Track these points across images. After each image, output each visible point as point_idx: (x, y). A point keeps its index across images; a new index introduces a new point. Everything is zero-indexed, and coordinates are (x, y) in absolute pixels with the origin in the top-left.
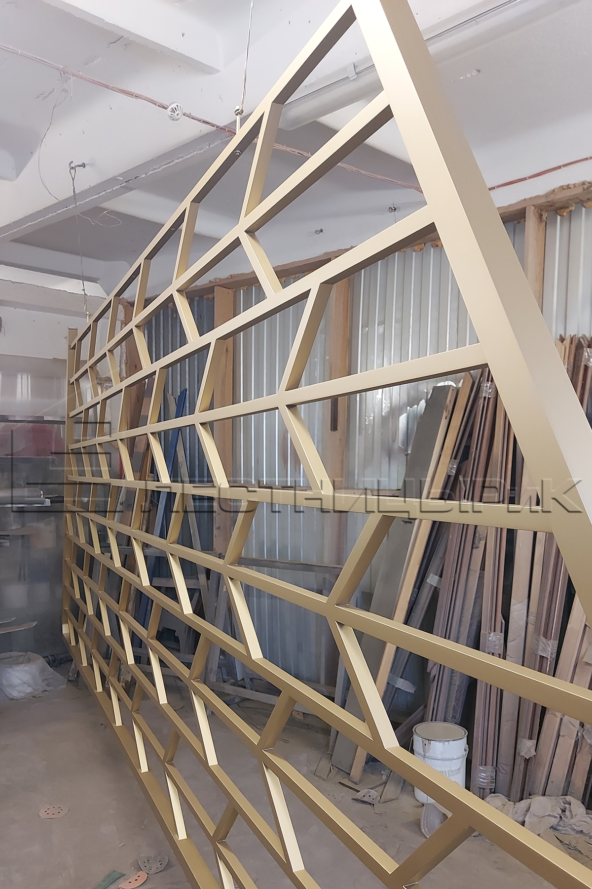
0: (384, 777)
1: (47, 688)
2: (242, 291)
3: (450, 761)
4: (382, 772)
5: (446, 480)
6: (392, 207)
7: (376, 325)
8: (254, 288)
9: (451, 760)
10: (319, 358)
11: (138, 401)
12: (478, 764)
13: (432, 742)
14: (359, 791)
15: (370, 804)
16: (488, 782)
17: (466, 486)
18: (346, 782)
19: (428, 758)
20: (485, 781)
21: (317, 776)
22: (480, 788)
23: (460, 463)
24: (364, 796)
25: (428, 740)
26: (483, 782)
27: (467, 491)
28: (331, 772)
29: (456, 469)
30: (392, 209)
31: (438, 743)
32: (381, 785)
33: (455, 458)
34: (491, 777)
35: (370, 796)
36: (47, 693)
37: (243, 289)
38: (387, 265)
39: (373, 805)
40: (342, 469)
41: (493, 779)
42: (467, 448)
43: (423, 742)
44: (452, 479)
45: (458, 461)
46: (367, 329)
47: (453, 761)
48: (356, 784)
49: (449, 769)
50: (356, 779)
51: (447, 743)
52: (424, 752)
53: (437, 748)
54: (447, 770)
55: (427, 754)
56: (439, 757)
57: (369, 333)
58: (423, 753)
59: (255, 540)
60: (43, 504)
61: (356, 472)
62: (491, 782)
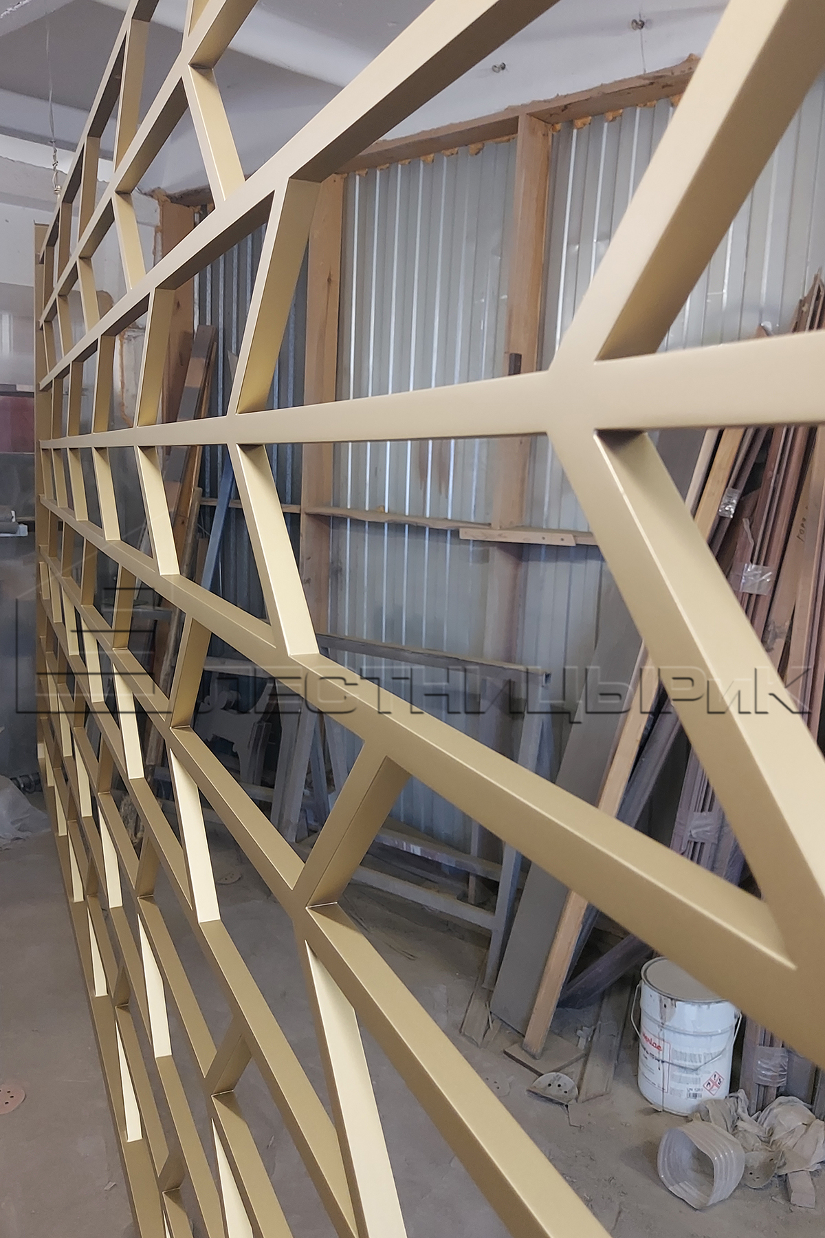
0: (582, 1043)
1: (20, 835)
2: (358, 177)
3: (709, 1038)
4: (579, 1032)
5: (716, 525)
6: (638, 21)
7: (595, 241)
8: (378, 172)
9: (711, 1036)
10: (488, 299)
11: (181, 361)
12: (758, 1042)
13: (677, 1003)
14: (542, 1075)
15: (562, 1104)
16: (776, 1076)
17: (754, 538)
18: (515, 1051)
19: (669, 1030)
20: (769, 1073)
21: (464, 1035)
22: (759, 1085)
23: (744, 494)
24: (550, 1085)
25: (672, 999)
26: (765, 1076)
27: (757, 548)
28: (489, 1027)
29: (735, 505)
30: (637, 23)
31: (689, 1006)
32: (577, 1060)
33: (735, 486)
34: (781, 1067)
35: (559, 1086)
36: (20, 842)
37: (359, 175)
38: (620, 132)
39: (567, 1106)
40: (522, 494)
41: (785, 1071)
42: (759, 467)
43: (661, 1001)
44: (727, 524)
45: (739, 491)
46: (577, 247)
47: (713, 1037)
48: (534, 1057)
49: (707, 1052)
50: (537, 1049)
51: (706, 1006)
52: (662, 1018)
53: (688, 1014)
54: (701, 1053)
55: (667, 1023)
56: (690, 1029)
57: (580, 254)
58: (659, 1019)
59: (367, 603)
60: (15, 533)
61: (547, 499)
62: (780, 1075)
